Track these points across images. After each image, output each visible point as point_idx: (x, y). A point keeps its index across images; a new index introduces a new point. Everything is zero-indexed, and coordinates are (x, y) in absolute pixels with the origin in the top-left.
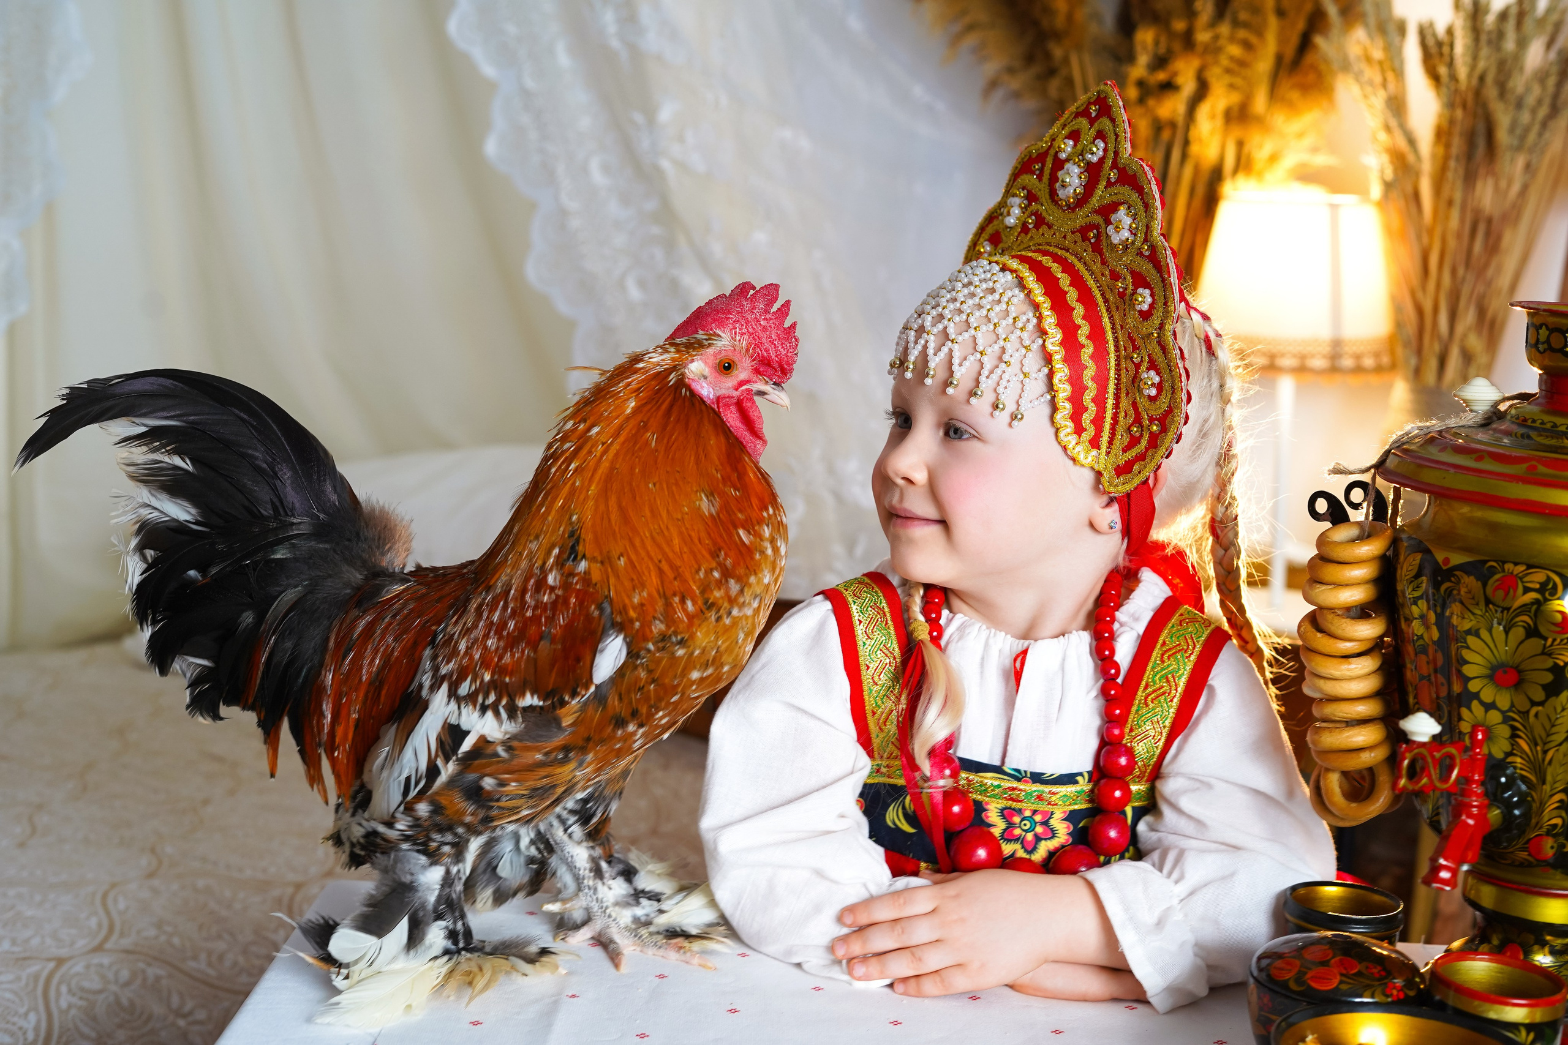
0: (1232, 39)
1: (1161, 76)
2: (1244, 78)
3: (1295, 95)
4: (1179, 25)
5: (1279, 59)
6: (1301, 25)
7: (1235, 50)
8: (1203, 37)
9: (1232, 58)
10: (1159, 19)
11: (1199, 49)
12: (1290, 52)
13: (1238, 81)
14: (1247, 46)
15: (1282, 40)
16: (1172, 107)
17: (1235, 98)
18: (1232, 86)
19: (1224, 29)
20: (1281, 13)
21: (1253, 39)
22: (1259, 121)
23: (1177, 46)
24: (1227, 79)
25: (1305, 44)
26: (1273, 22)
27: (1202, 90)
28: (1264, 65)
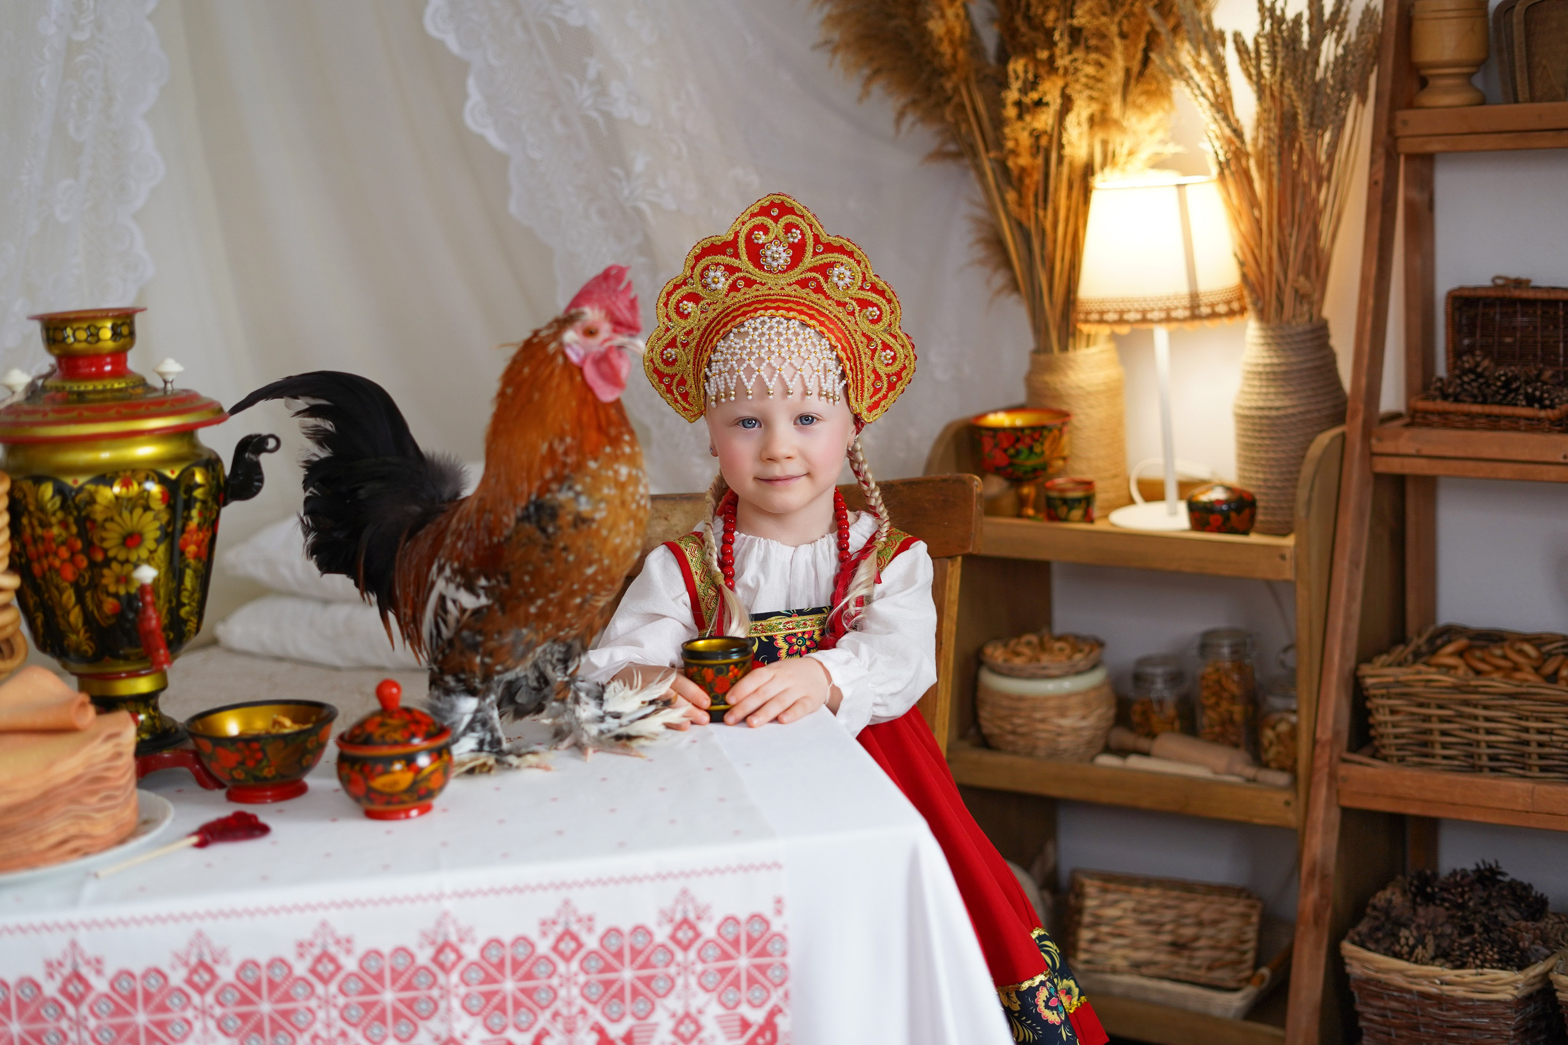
0: (1086, 62)
1: (1034, 96)
2: (1101, 90)
3: (1142, 100)
4: (1043, 55)
5: (1128, 71)
6: (1142, 44)
7: (1090, 70)
8: (1061, 62)
9: (1087, 76)
10: (1028, 51)
11: (1061, 71)
12: (1136, 67)
13: (1095, 94)
14: (1100, 65)
15: (1128, 57)
16: (1044, 120)
17: (1095, 107)
18: (1091, 98)
19: (1079, 54)
20: (1123, 36)
21: (1103, 60)
22: (1117, 123)
23: (1042, 71)
24: (1087, 93)
25: (1146, 61)
26: (1117, 41)
27: (1067, 104)
28: (1116, 78)
